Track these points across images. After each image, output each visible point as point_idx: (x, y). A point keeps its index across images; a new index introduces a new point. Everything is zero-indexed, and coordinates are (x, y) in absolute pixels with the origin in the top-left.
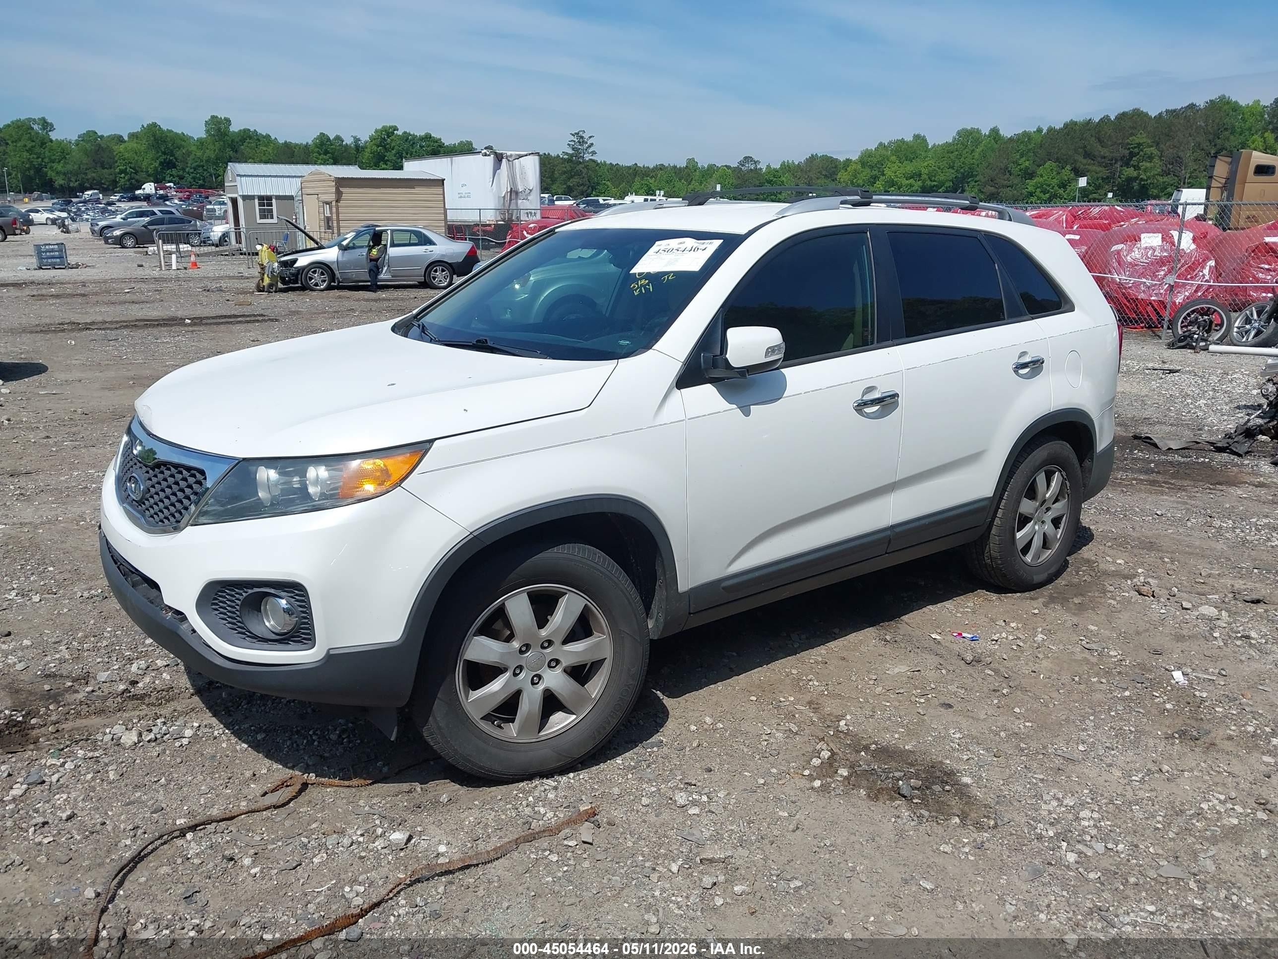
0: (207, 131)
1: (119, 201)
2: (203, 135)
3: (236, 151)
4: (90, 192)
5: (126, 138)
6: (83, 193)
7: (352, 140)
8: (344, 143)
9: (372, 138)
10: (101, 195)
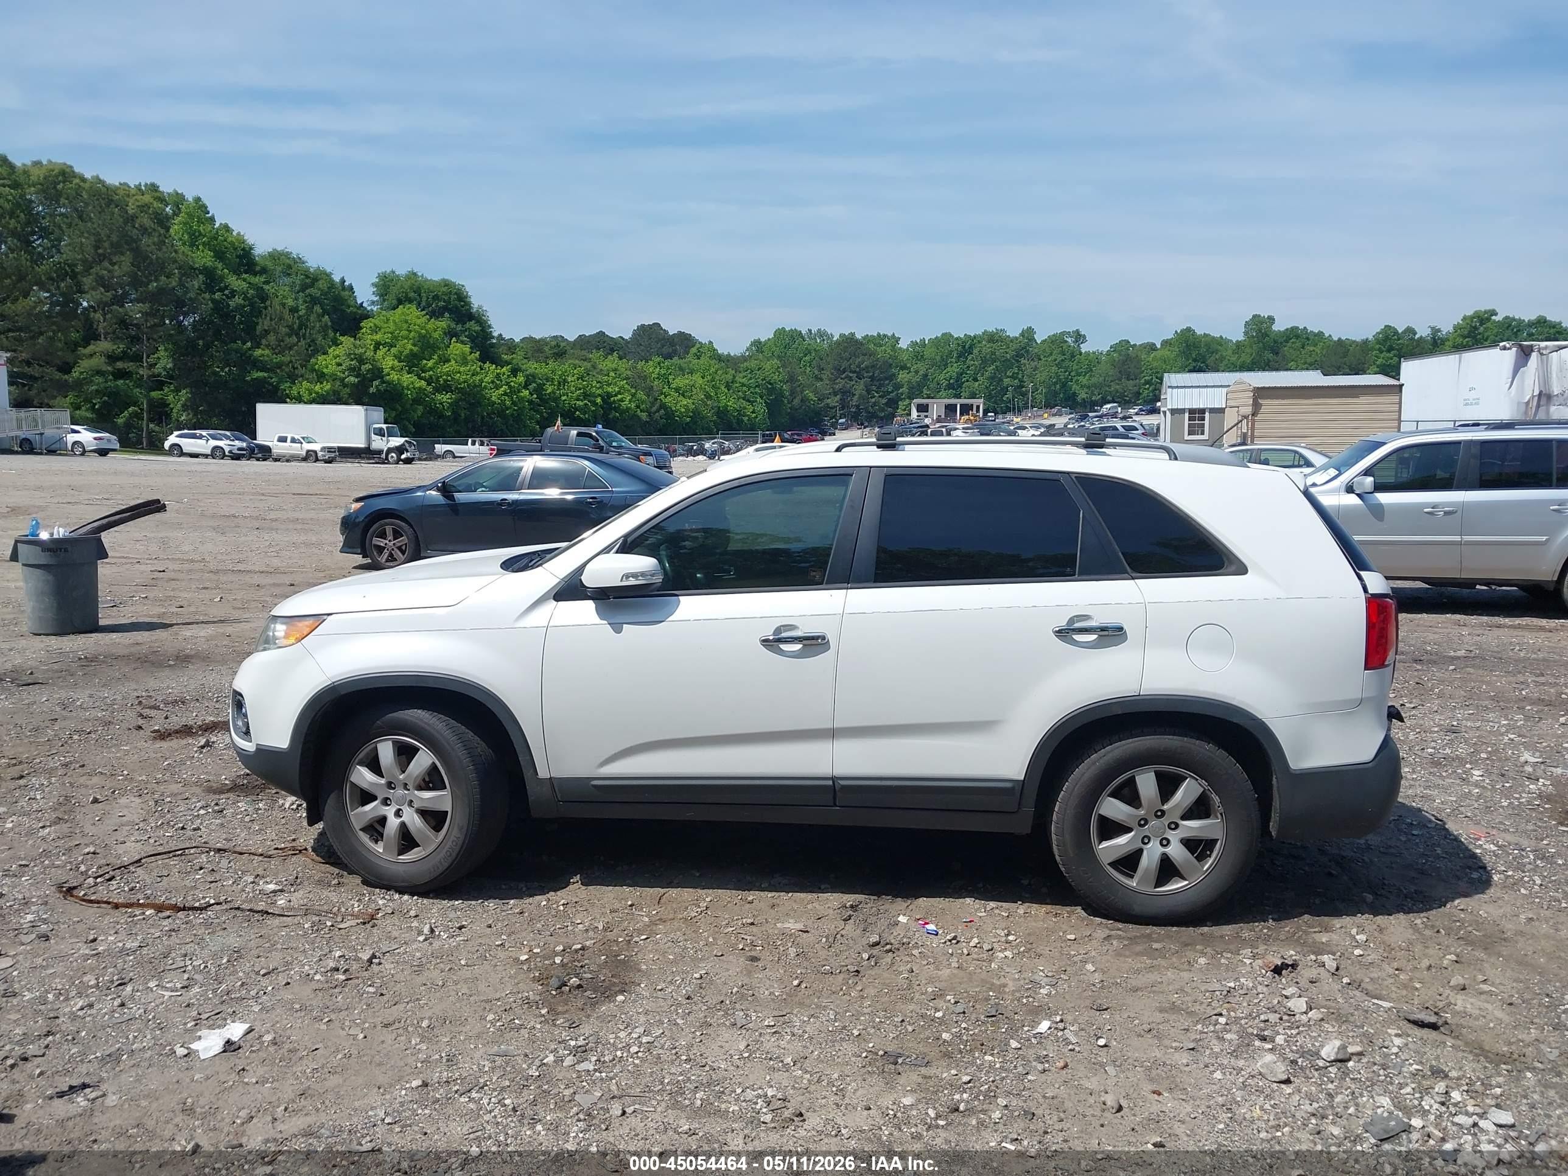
0: (1246, 333)
1: (1137, 414)
2: (1241, 337)
3: (1277, 353)
4: (1108, 406)
5: (1159, 346)
6: (1101, 407)
7: (1429, 331)
8: (1417, 336)
9: (1457, 328)
10: (1120, 409)
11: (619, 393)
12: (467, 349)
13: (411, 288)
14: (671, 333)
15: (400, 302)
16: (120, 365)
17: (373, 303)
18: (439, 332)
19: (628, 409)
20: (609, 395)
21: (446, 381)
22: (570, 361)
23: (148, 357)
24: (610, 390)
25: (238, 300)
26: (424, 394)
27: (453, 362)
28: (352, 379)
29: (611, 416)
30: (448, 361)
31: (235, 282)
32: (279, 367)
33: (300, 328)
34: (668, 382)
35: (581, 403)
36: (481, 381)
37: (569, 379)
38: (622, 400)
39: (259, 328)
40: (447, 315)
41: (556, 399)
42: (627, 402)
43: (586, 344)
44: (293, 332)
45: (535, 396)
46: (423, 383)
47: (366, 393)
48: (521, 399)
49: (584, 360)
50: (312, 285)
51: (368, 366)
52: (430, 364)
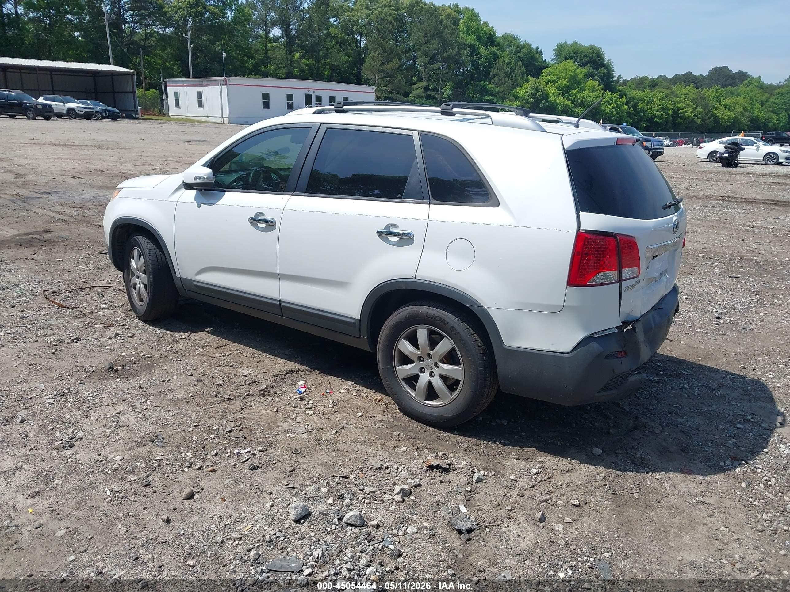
11: (685, 107)
12: (596, 83)
13: (573, 51)
14: (734, 72)
15: (566, 59)
16: (428, 93)
17: (553, 60)
18: (583, 74)
19: (689, 117)
20: (679, 109)
21: (582, 101)
22: (658, 89)
23: (441, 89)
24: (679, 105)
25: (483, 60)
26: (569, 108)
27: (587, 91)
28: (532, 99)
29: (677, 122)
30: (585, 90)
31: (483, 51)
32: (498, 93)
33: (511, 73)
34: (720, 101)
35: (659, 113)
36: (601, 101)
37: (655, 100)
38: (686, 112)
39: (491, 74)
40: (588, 65)
41: (645, 111)
42: (689, 113)
43: (678, 80)
44: (507, 75)
45: (632, 109)
46: (569, 103)
47: (537, 107)
48: (622, 111)
49: (668, 89)
50: (520, 51)
51: (540, 93)
52: (575, 92)
